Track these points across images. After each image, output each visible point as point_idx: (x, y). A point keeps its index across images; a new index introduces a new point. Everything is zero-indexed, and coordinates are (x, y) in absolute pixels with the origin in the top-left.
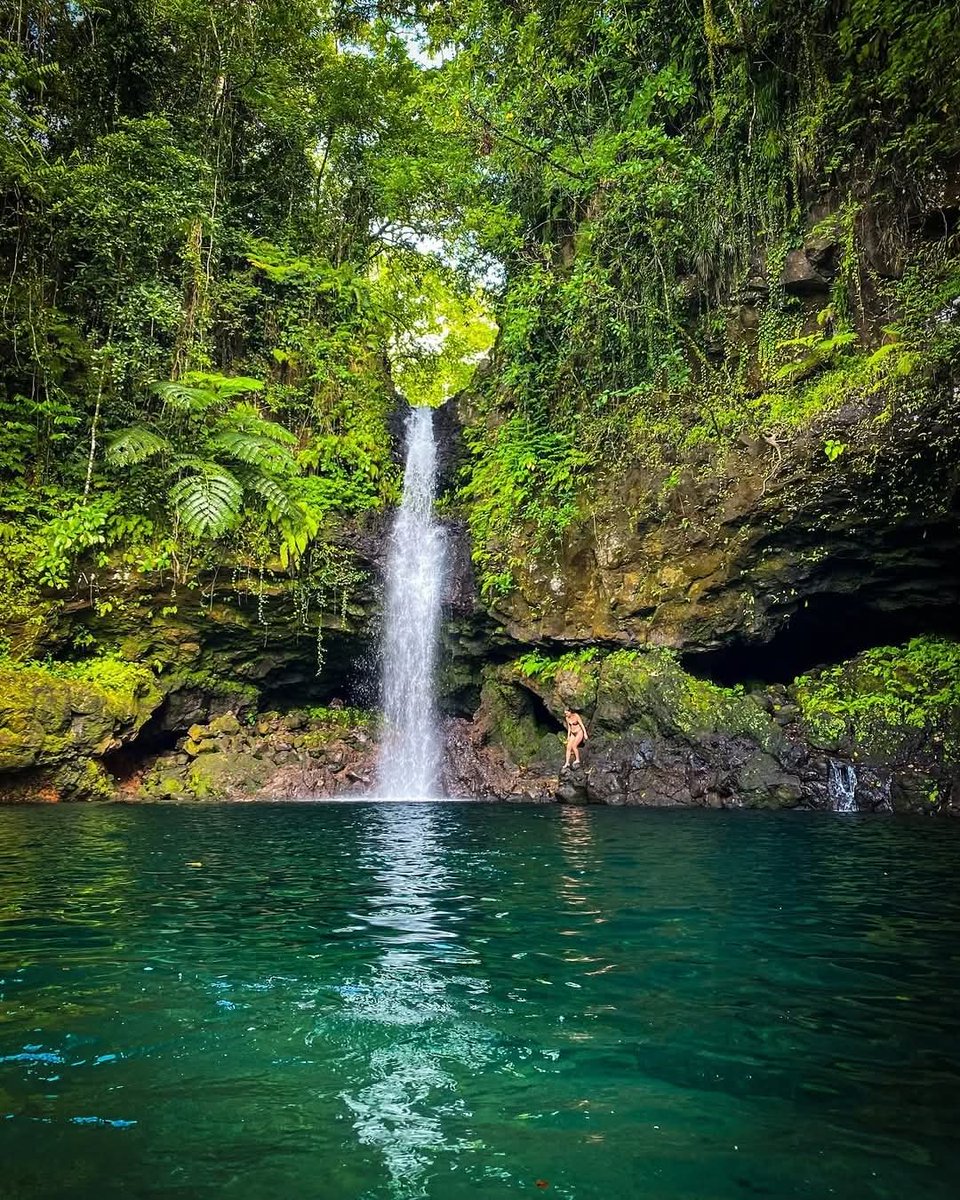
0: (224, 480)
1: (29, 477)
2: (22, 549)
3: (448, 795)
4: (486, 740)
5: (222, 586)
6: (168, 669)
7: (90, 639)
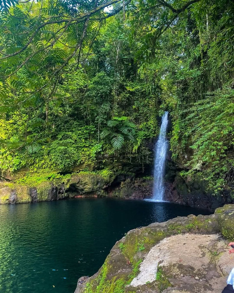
0: (120, 137)
1: (89, 138)
2: (89, 152)
3: (165, 200)
4: (174, 189)
5: (124, 156)
6: (117, 171)
7: (103, 166)
